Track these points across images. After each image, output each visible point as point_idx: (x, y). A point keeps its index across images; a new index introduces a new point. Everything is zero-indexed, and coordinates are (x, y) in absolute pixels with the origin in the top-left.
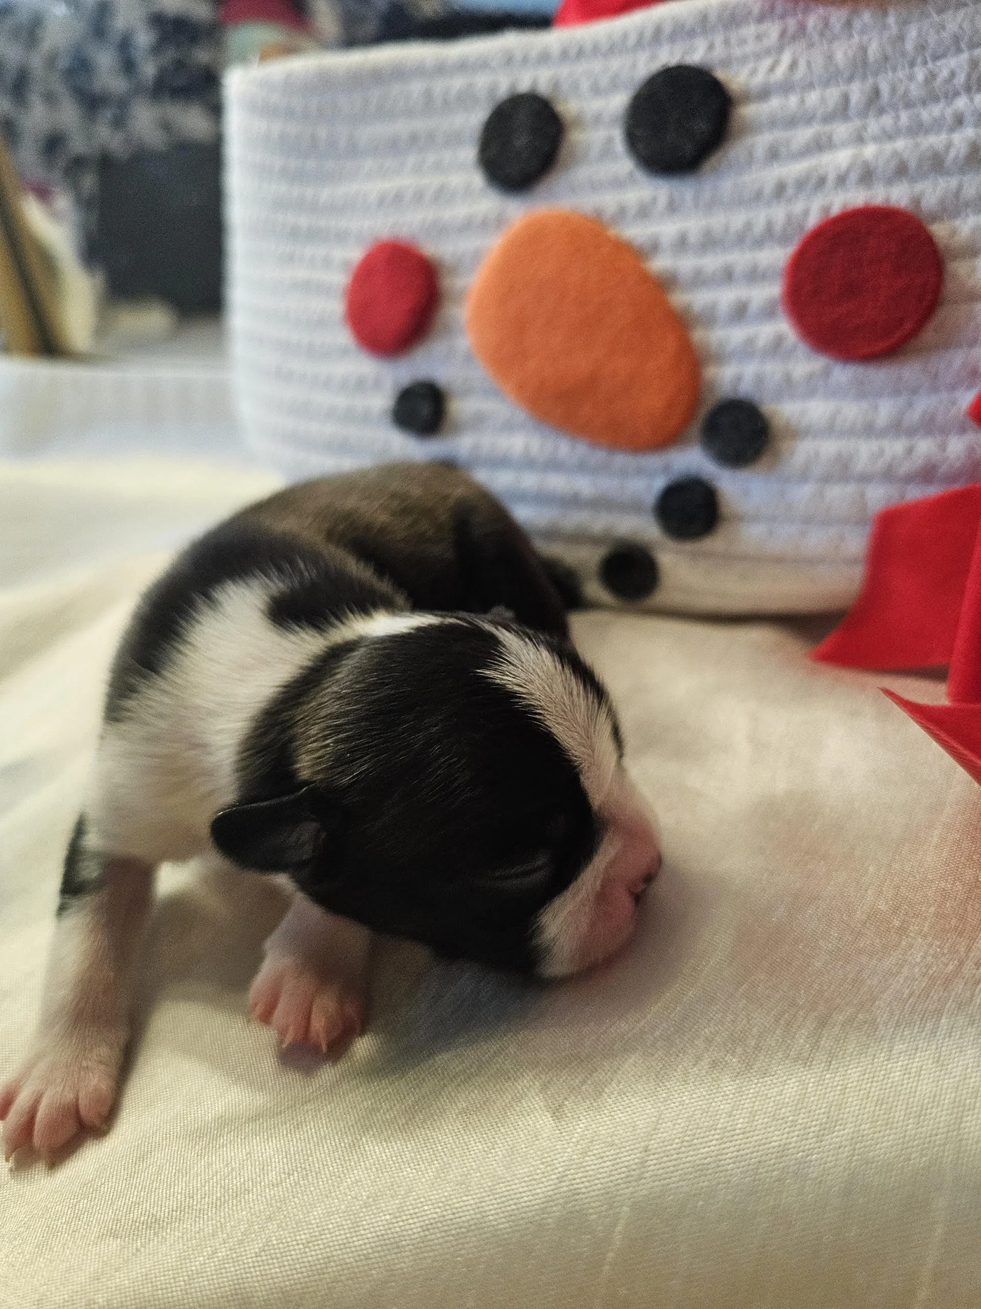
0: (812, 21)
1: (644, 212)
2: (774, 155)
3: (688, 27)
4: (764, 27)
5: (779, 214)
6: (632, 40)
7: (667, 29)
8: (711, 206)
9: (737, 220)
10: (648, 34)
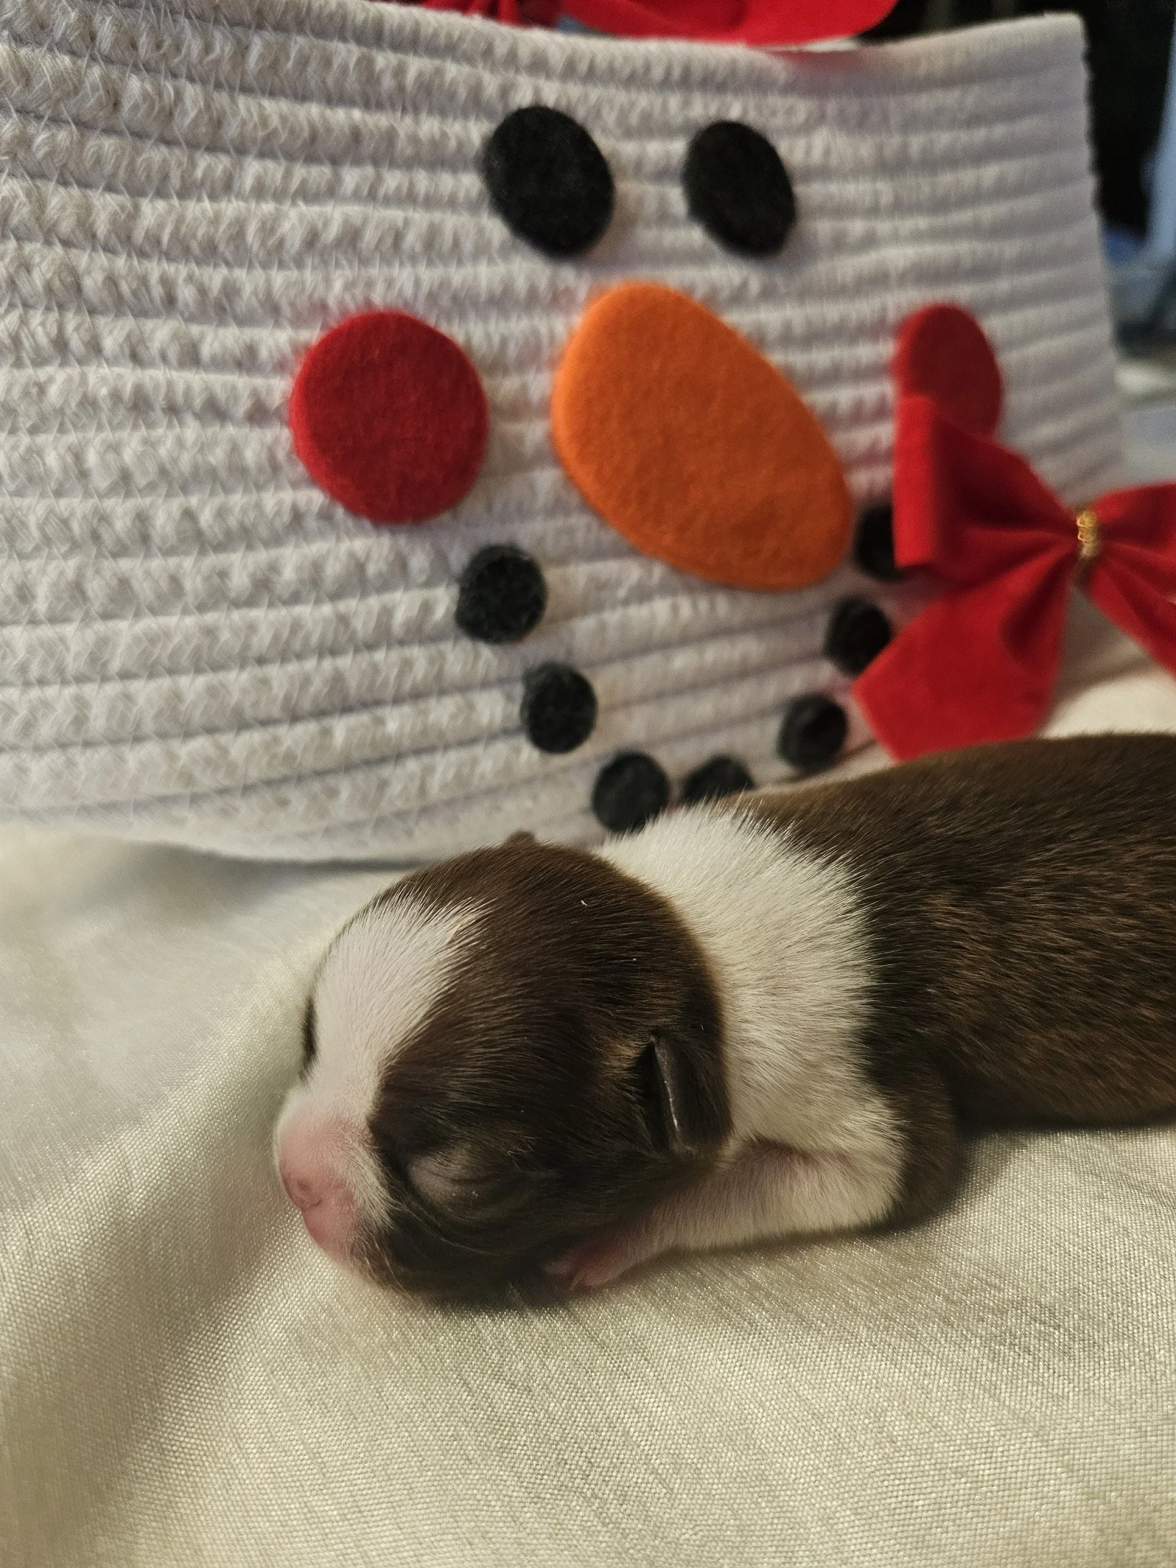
0: (832, 107)
1: (738, 297)
2: (839, 245)
3: (720, 77)
4: (791, 100)
5: (863, 309)
6: (657, 73)
7: (697, 73)
8: (804, 295)
9: (832, 312)
10: (677, 73)
